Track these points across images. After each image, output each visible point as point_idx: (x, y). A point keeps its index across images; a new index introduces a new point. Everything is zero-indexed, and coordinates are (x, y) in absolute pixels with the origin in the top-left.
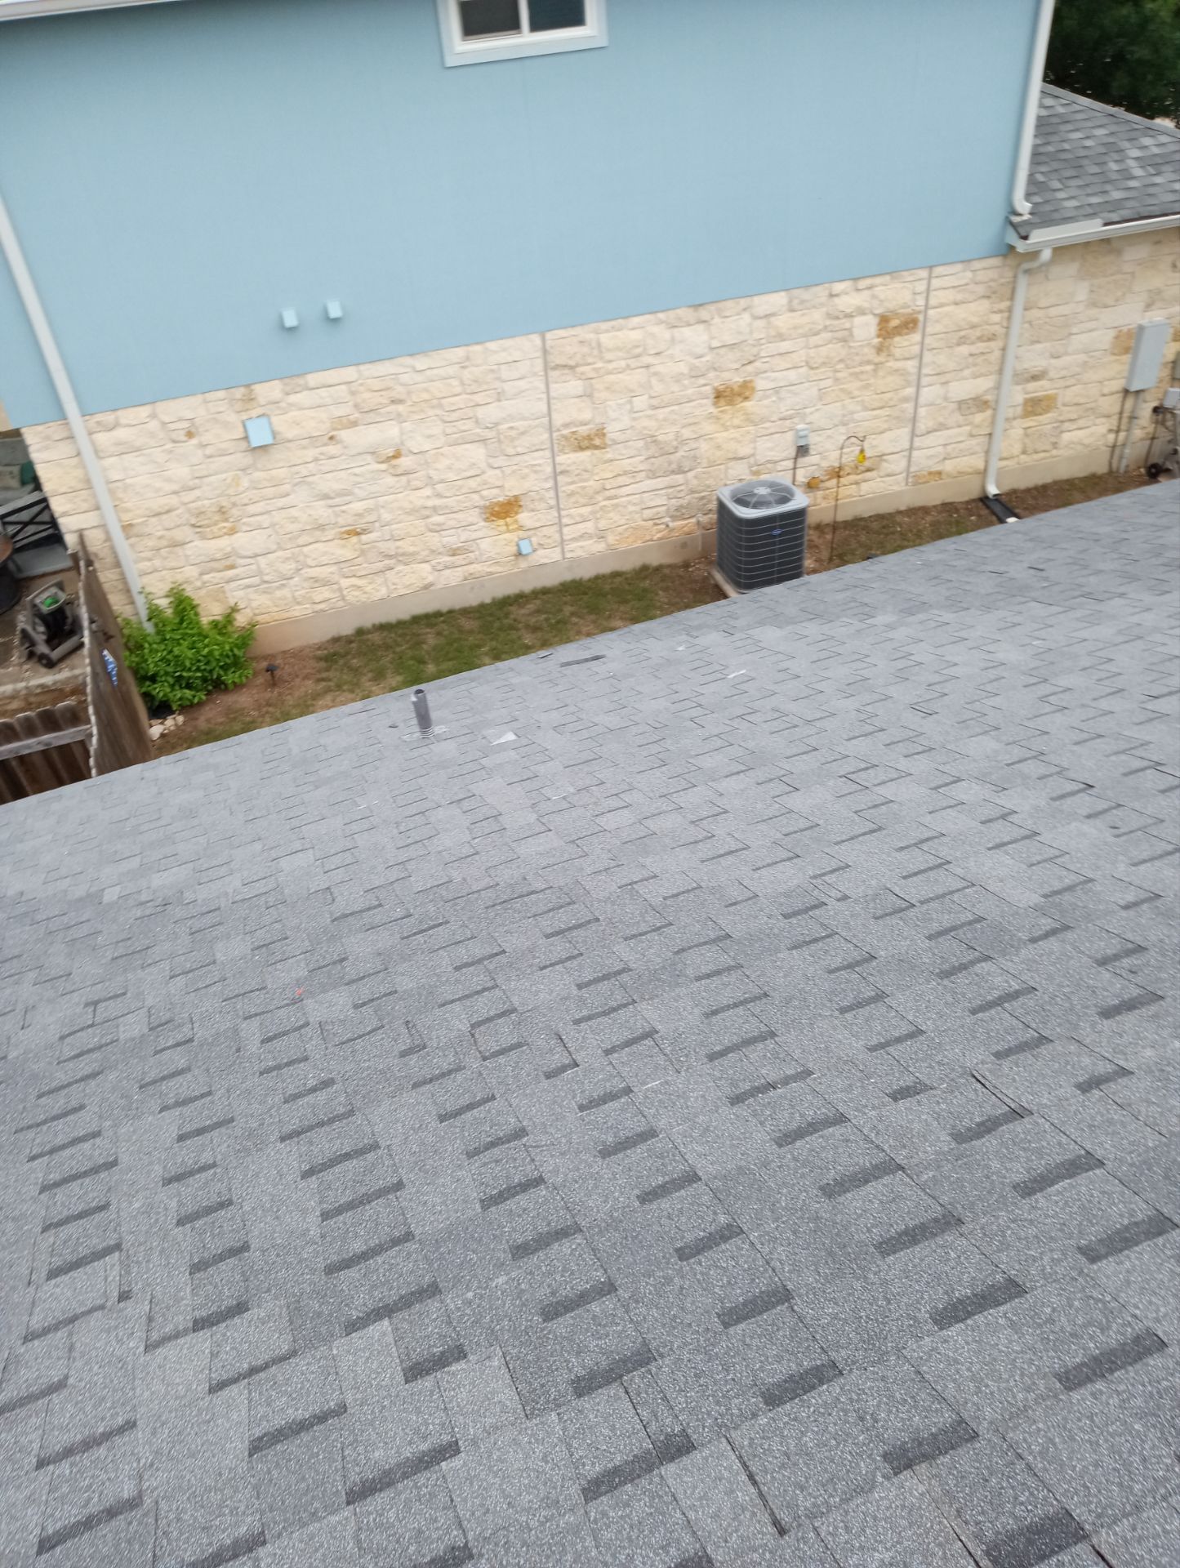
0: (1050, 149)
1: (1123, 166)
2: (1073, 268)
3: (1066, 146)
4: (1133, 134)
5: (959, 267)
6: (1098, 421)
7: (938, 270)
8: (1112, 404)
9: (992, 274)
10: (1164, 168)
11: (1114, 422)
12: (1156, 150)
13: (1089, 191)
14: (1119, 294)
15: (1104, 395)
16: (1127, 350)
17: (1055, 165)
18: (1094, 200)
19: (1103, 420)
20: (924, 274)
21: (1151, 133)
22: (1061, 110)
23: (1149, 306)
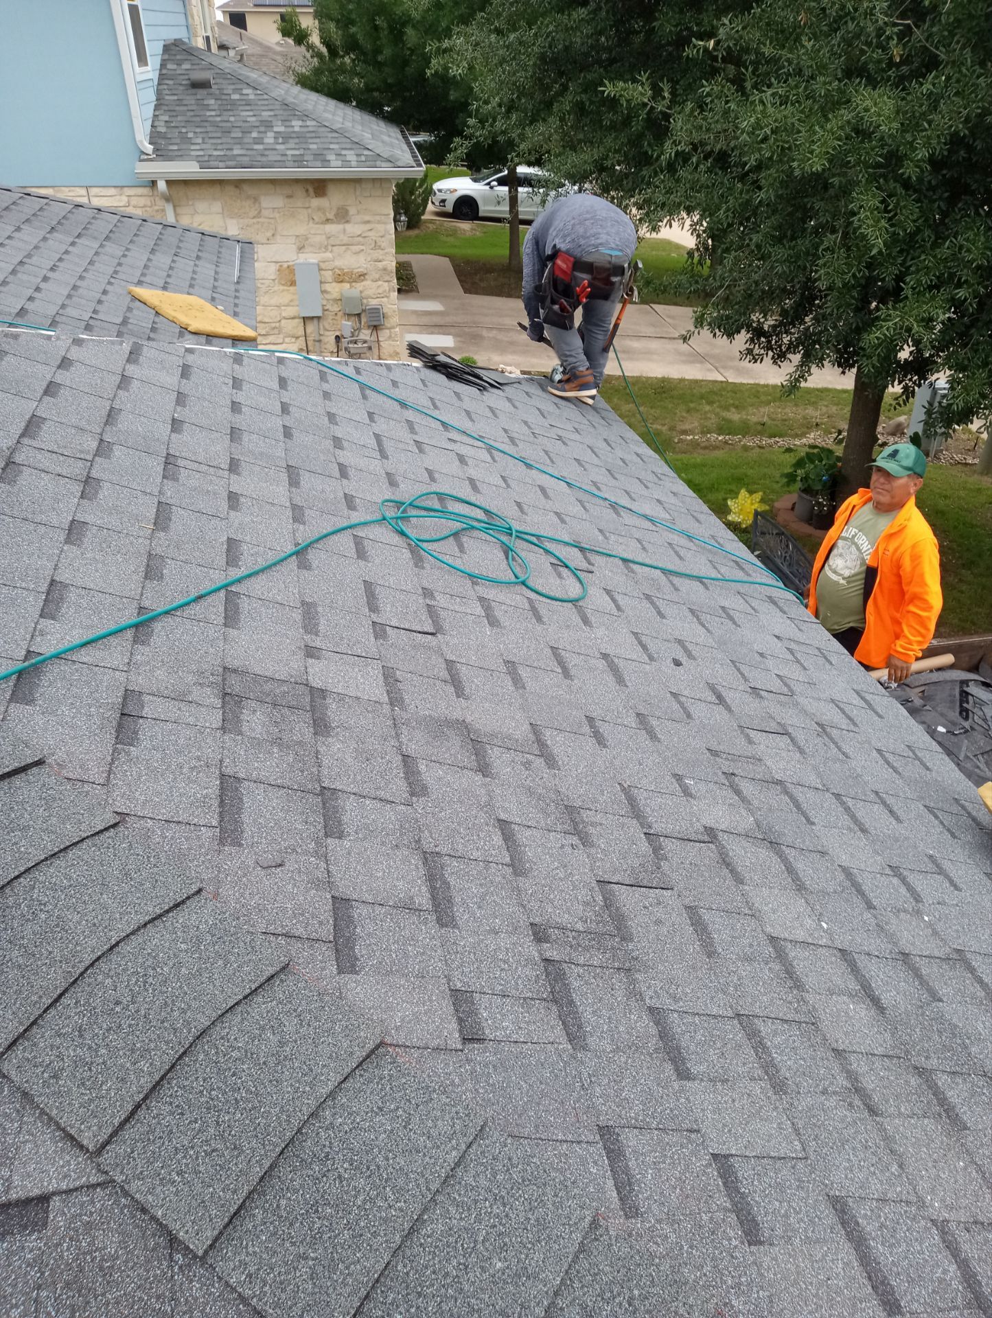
0: (218, 119)
1: (261, 135)
2: (217, 206)
3: (232, 119)
4: (291, 118)
5: (112, 191)
6: (287, 340)
7: (94, 191)
8: (296, 327)
9: (142, 201)
10: (291, 141)
11: (301, 343)
12: (297, 129)
13: (219, 147)
14: (269, 234)
15: (285, 318)
16: (293, 283)
17: (209, 129)
18: (216, 153)
19: (293, 340)
20: (83, 192)
21: (305, 118)
22: (252, 97)
23: (301, 249)
